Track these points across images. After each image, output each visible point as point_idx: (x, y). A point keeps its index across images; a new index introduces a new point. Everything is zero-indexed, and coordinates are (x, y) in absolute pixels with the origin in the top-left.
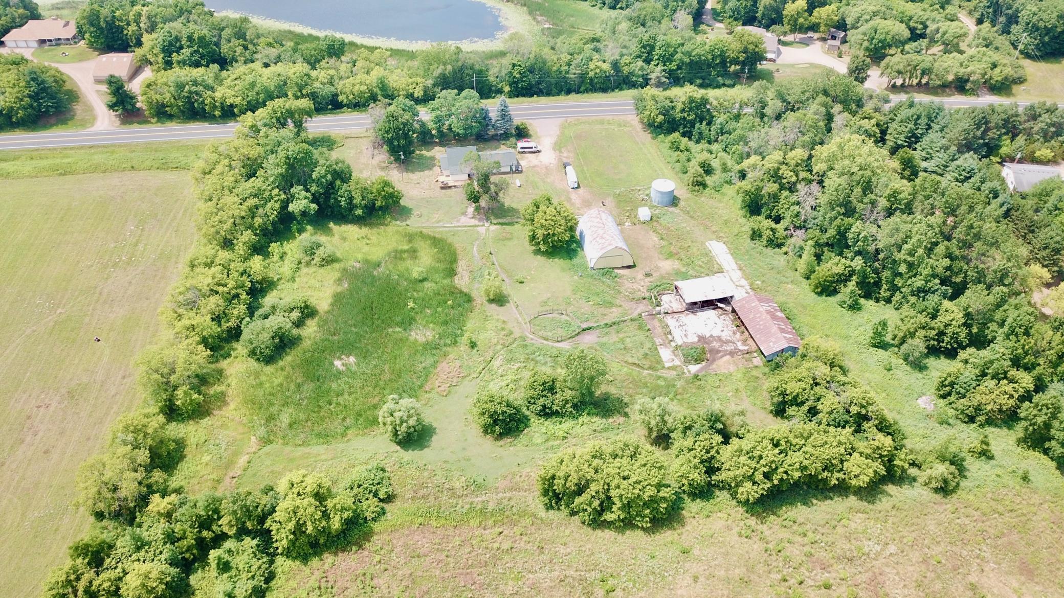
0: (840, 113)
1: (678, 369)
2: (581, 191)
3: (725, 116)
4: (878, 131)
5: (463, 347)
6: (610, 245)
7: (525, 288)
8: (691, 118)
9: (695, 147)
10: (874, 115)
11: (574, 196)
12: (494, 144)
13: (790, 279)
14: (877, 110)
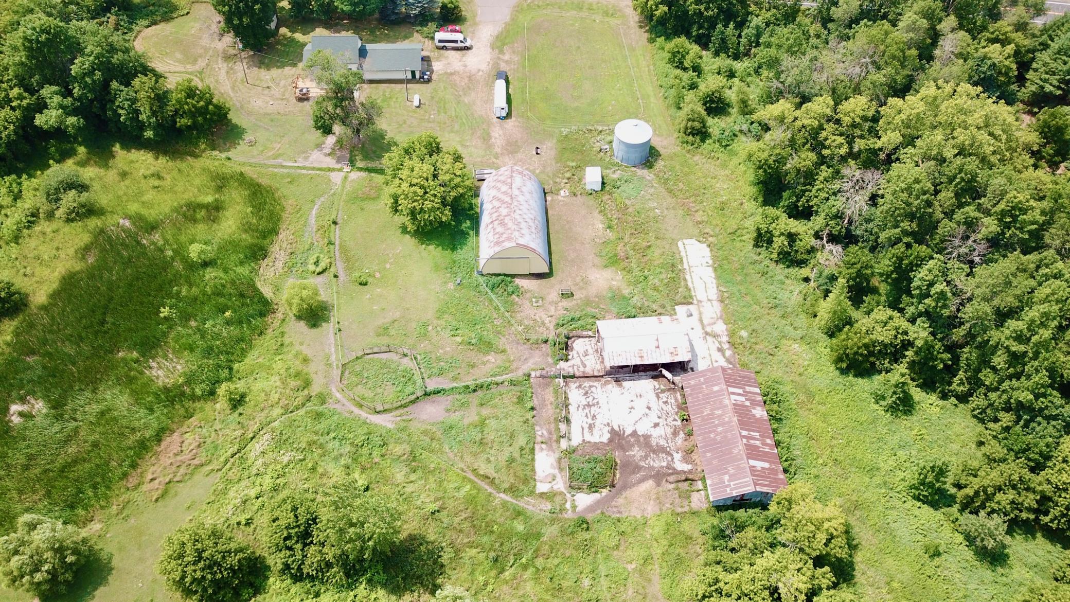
0: (953, 30)
1: (558, 499)
2: (510, 123)
3: (768, 15)
4: (1014, 66)
5: (222, 404)
6: (509, 239)
7: (366, 294)
8: (710, 13)
9: (710, 61)
10: (1014, 35)
11: (498, 133)
12: (403, 30)
13: (800, 333)
14: (1021, 27)
